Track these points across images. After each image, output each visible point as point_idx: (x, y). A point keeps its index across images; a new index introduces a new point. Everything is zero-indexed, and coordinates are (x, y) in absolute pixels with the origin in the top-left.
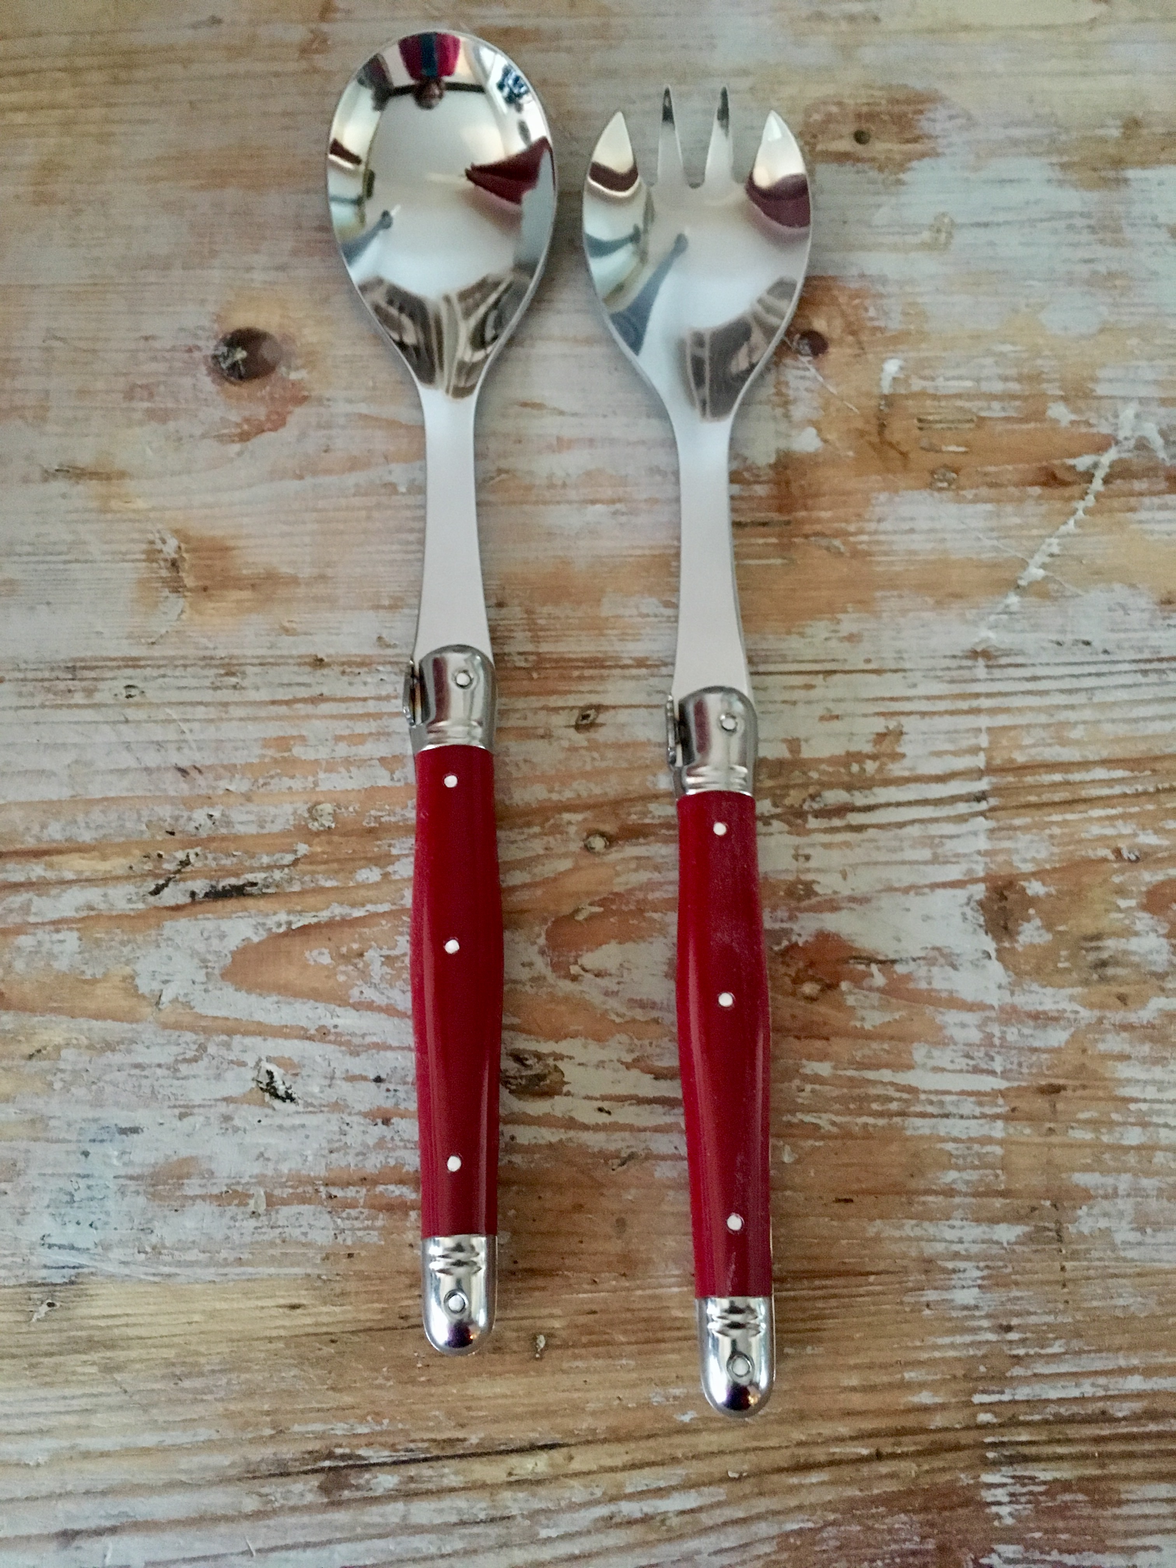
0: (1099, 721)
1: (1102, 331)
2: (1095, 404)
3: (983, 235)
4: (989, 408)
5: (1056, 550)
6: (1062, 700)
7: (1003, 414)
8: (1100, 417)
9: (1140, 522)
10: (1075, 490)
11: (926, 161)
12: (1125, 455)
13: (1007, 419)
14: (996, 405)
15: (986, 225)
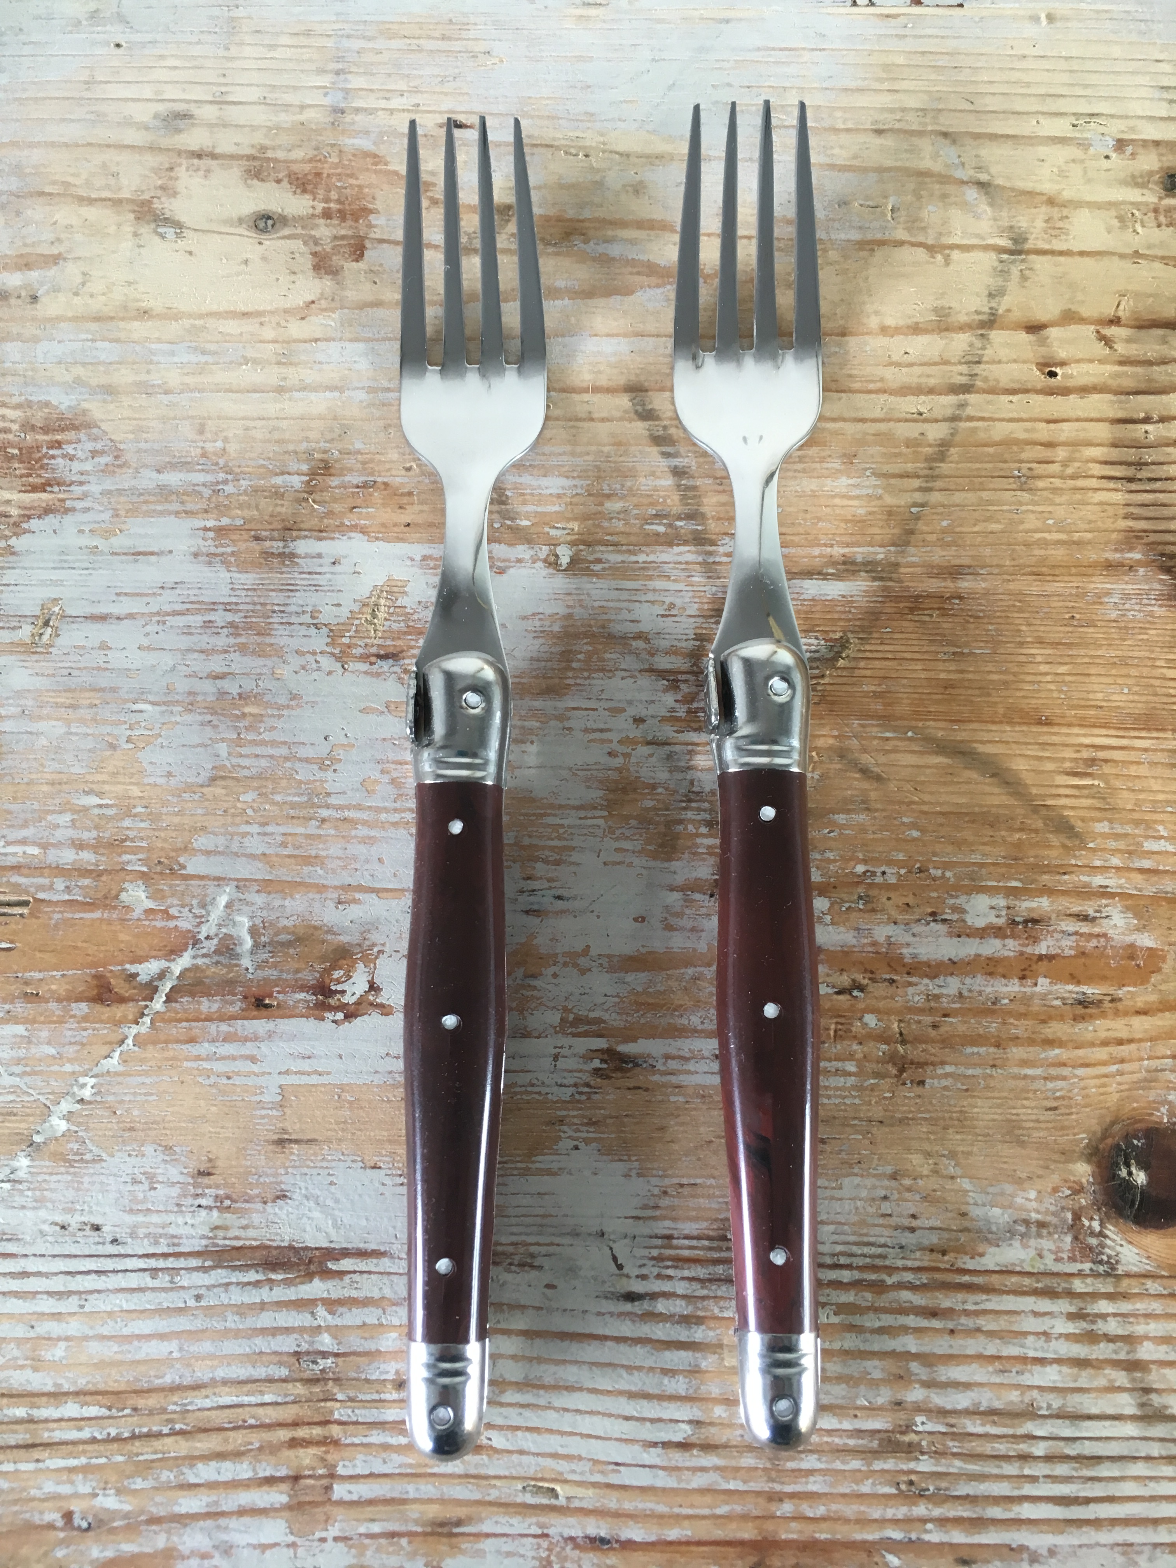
0: (86, 1338)
1: (213, 779)
2: (180, 885)
3: (97, 633)
4: (51, 887)
5: (87, 1093)
6: (47, 1305)
7: (67, 897)
8: (183, 906)
9: (198, 1058)
10: (130, 1009)
11: (51, 520)
12: (200, 961)
13: (71, 903)
14: (60, 884)
15: (103, 618)
